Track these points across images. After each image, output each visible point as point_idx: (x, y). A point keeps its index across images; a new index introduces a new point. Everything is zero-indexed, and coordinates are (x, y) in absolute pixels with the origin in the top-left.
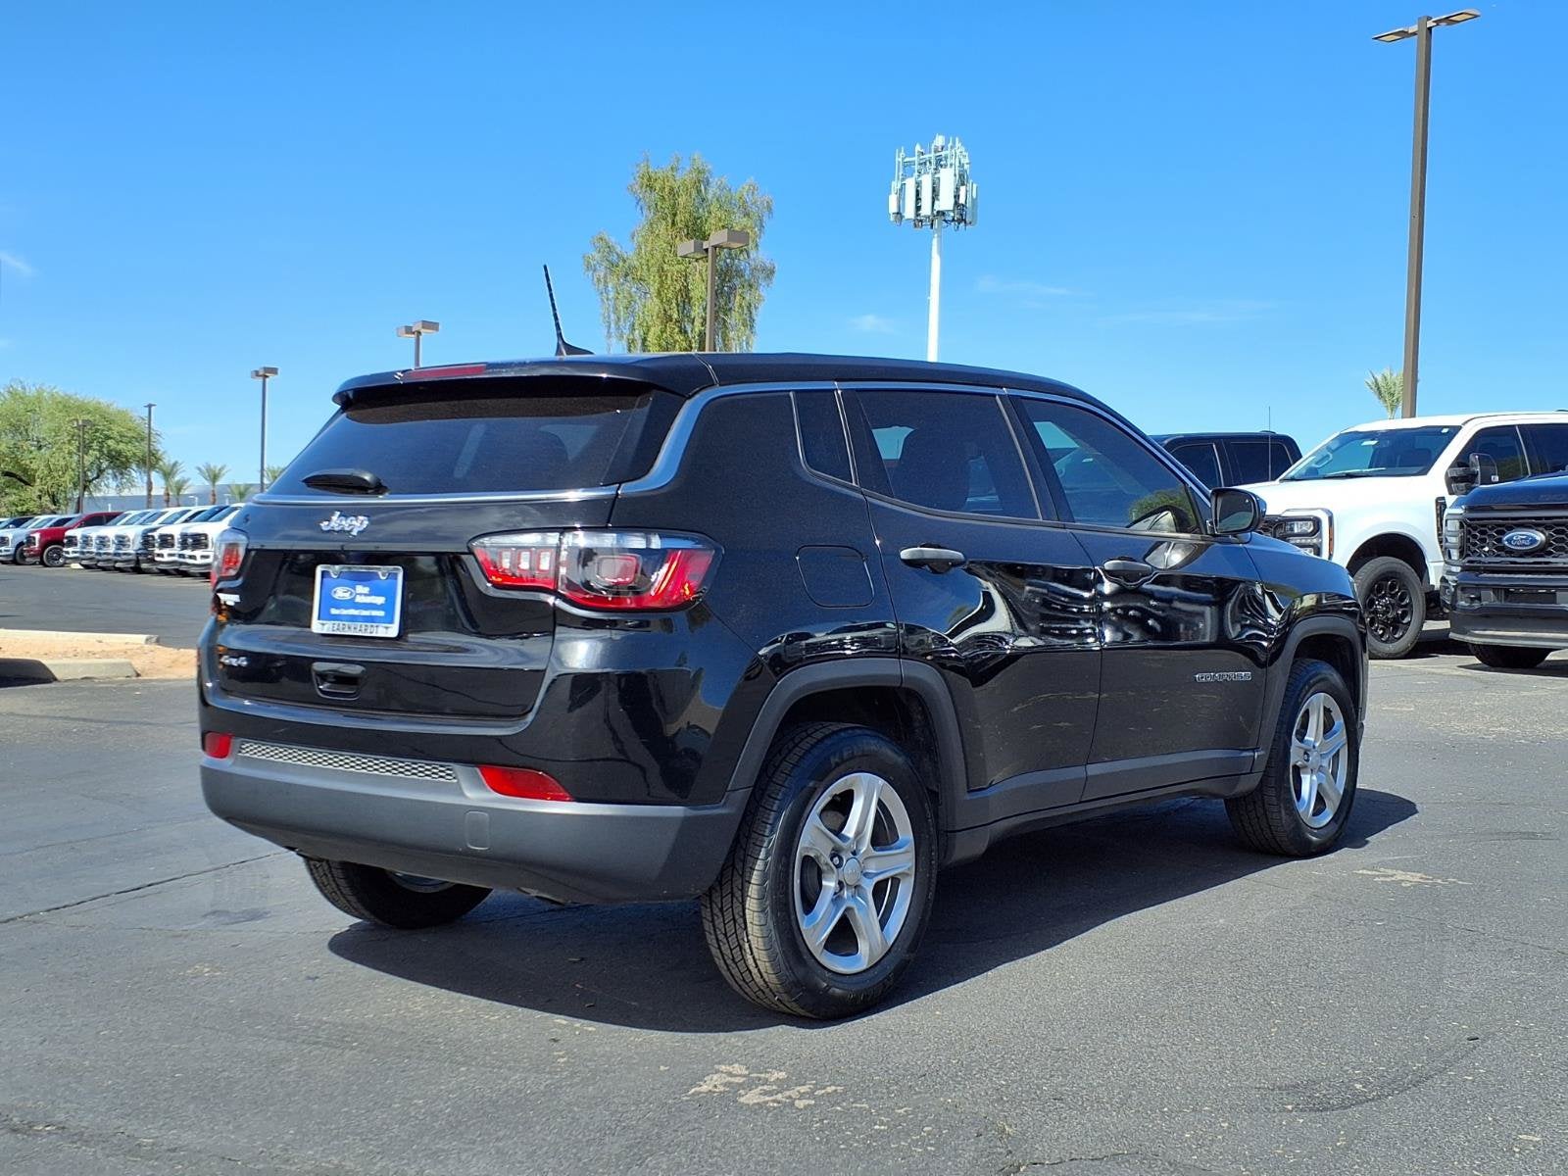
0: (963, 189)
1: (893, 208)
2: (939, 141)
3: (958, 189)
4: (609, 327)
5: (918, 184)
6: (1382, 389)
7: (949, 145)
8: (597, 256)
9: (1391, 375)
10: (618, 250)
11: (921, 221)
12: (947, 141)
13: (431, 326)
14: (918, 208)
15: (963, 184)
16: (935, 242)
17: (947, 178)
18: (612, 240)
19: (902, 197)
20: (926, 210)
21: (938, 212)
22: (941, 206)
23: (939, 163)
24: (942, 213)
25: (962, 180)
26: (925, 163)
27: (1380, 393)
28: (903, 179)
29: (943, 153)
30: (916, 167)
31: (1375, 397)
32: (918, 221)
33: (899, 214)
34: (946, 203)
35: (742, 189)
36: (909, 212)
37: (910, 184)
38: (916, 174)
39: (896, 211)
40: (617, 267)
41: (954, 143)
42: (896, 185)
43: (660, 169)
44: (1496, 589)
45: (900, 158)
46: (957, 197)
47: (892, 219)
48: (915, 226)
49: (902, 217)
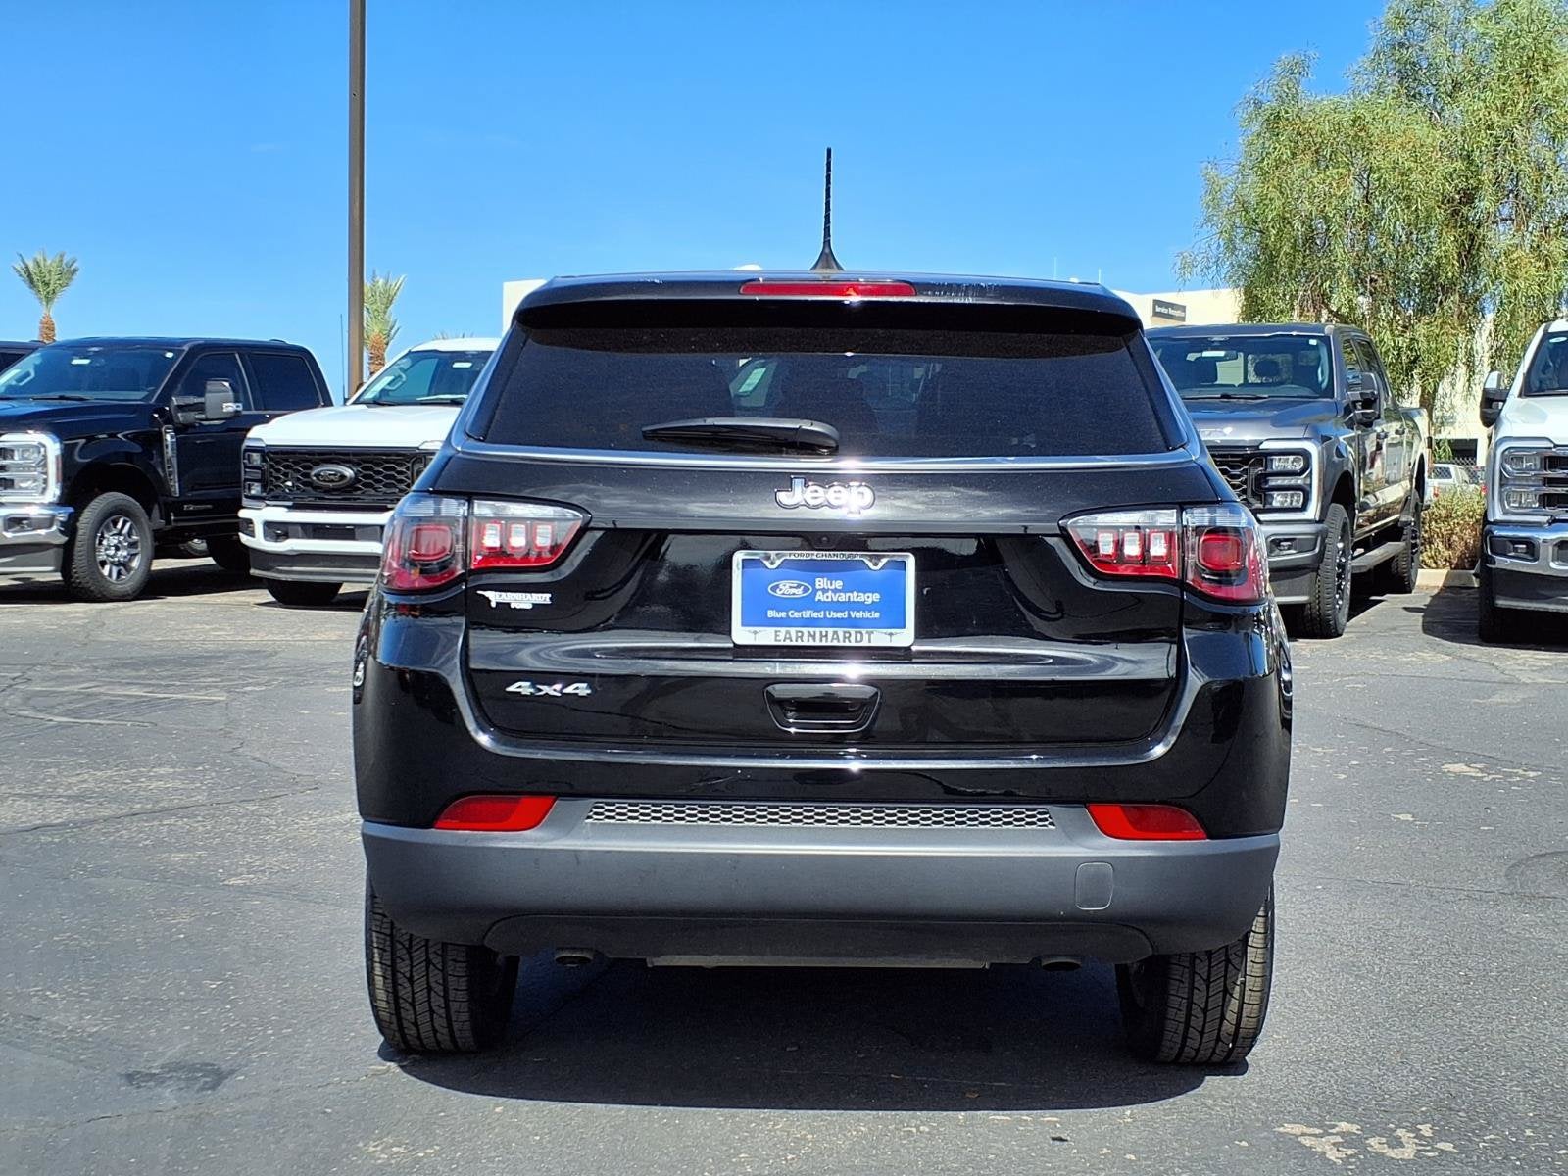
6: (35, 278)
9: (45, 260)
27: (32, 282)
31: (25, 287)
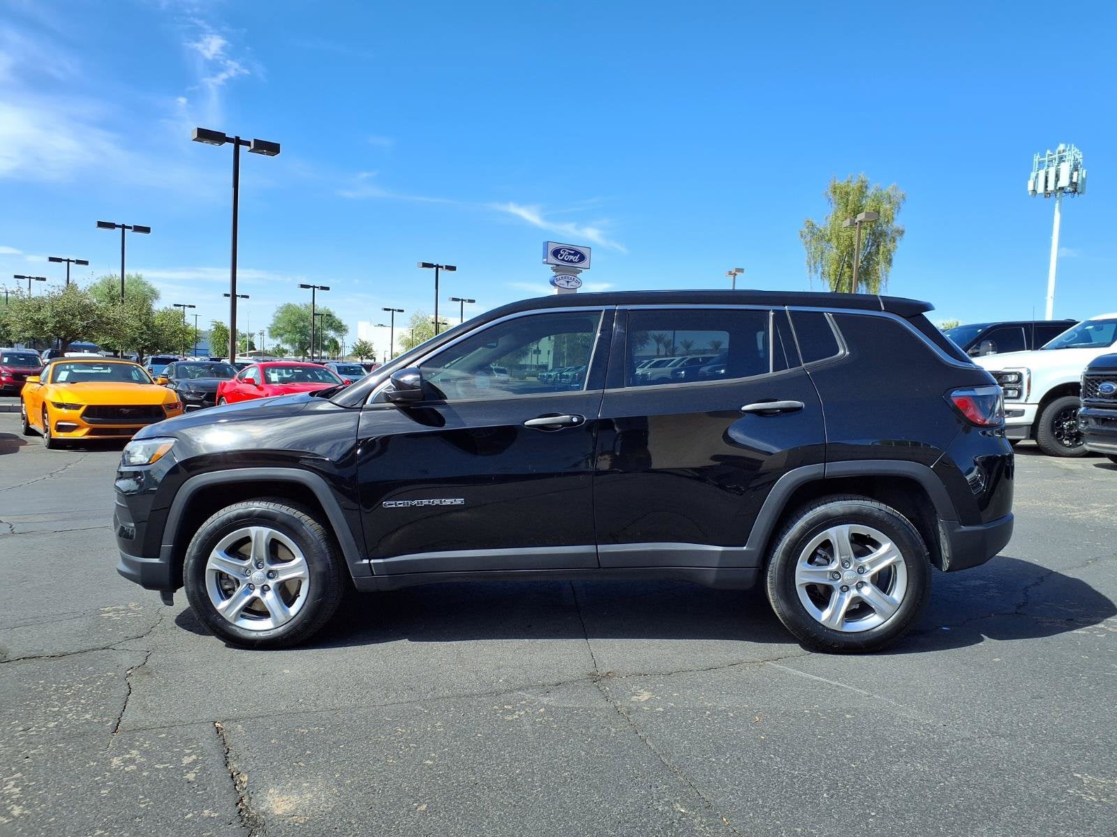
0: (1075, 174)
1: (1030, 187)
2: (1062, 147)
3: (1072, 174)
4: (810, 267)
5: (1047, 173)
7: (1067, 149)
8: (807, 231)
10: (818, 226)
11: (1050, 194)
12: (1066, 147)
13: (741, 270)
14: (1046, 186)
15: (1077, 170)
16: (1057, 205)
17: (1065, 169)
18: (815, 222)
19: (1036, 182)
20: (1051, 187)
21: (1060, 188)
22: (1060, 184)
23: (1061, 159)
24: (1062, 189)
25: (1075, 168)
26: (1052, 161)
28: (1038, 171)
29: (1064, 154)
30: (1046, 163)
32: (1047, 194)
33: (1034, 191)
34: (1064, 182)
35: (889, 189)
36: (1041, 189)
37: (1042, 174)
38: (1046, 167)
39: (1032, 189)
40: (816, 236)
41: (1071, 147)
42: (1033, 175)
43: (841, 182)
44: (1096, 418)
45: (1037, 158)
46: (1071, 178)
47: (1030, 193)
48: (1045, 197)
49: (1036, 192)
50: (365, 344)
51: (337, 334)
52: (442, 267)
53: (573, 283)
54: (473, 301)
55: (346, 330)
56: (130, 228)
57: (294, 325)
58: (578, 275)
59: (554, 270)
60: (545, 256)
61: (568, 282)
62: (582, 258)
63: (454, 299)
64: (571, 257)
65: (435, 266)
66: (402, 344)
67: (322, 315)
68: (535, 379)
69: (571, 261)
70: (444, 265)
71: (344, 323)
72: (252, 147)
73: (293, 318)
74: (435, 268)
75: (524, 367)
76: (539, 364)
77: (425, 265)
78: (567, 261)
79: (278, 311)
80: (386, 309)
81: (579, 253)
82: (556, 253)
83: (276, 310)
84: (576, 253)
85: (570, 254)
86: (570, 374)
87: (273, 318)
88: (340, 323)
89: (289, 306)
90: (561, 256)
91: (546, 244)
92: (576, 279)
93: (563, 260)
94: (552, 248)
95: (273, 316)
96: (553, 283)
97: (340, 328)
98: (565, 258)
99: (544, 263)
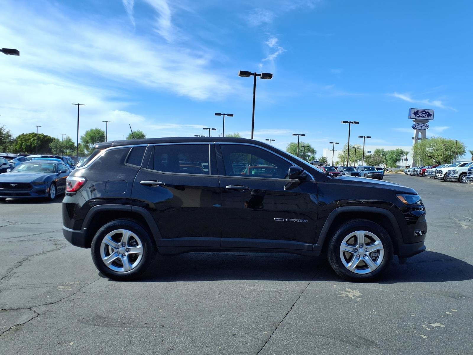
50: (324, 158)
51: (312, 154)
52: (352, 122)
53: (424, 127)
54: (369, 137)
55: (315, 152)
56: (226, 115)
57: (294, 151)
58: (427, 123)
59: (414, 122)
60: (410, 115)
61: (421, 127)
62: (429, 115)
63: (361, 137)
64: (423, 115)
65: (349, 122)
66: (339, 157)
67: (305, 146)
68: (403, 173)
69: (424, 117)
70: (353, 121)
71: (315, 150)
72: (261, 76)
73: (294, 148)
74: (349, 123)
75: (399, 167)
76: (407, 165)
77: (344, 122)
78: (421, 117)
79: (288, 146)
80: (331, 143)
81: (427, 113)
82: (415, 113)
83: (288, 145)
84: (426, 113)
85: (423, 113)
86: (418, 170)
87: (286, 148)
88: (313, 149)
89: (293, 143)
90: (418, 114)
91: (410, 110)
92: (426, 125)
93: (419, 116)
94: (413, 111)
95: (287, 147)
96: (414, 128)
97: (313, 151)
98: (420, 116)
99: (409, 118)
